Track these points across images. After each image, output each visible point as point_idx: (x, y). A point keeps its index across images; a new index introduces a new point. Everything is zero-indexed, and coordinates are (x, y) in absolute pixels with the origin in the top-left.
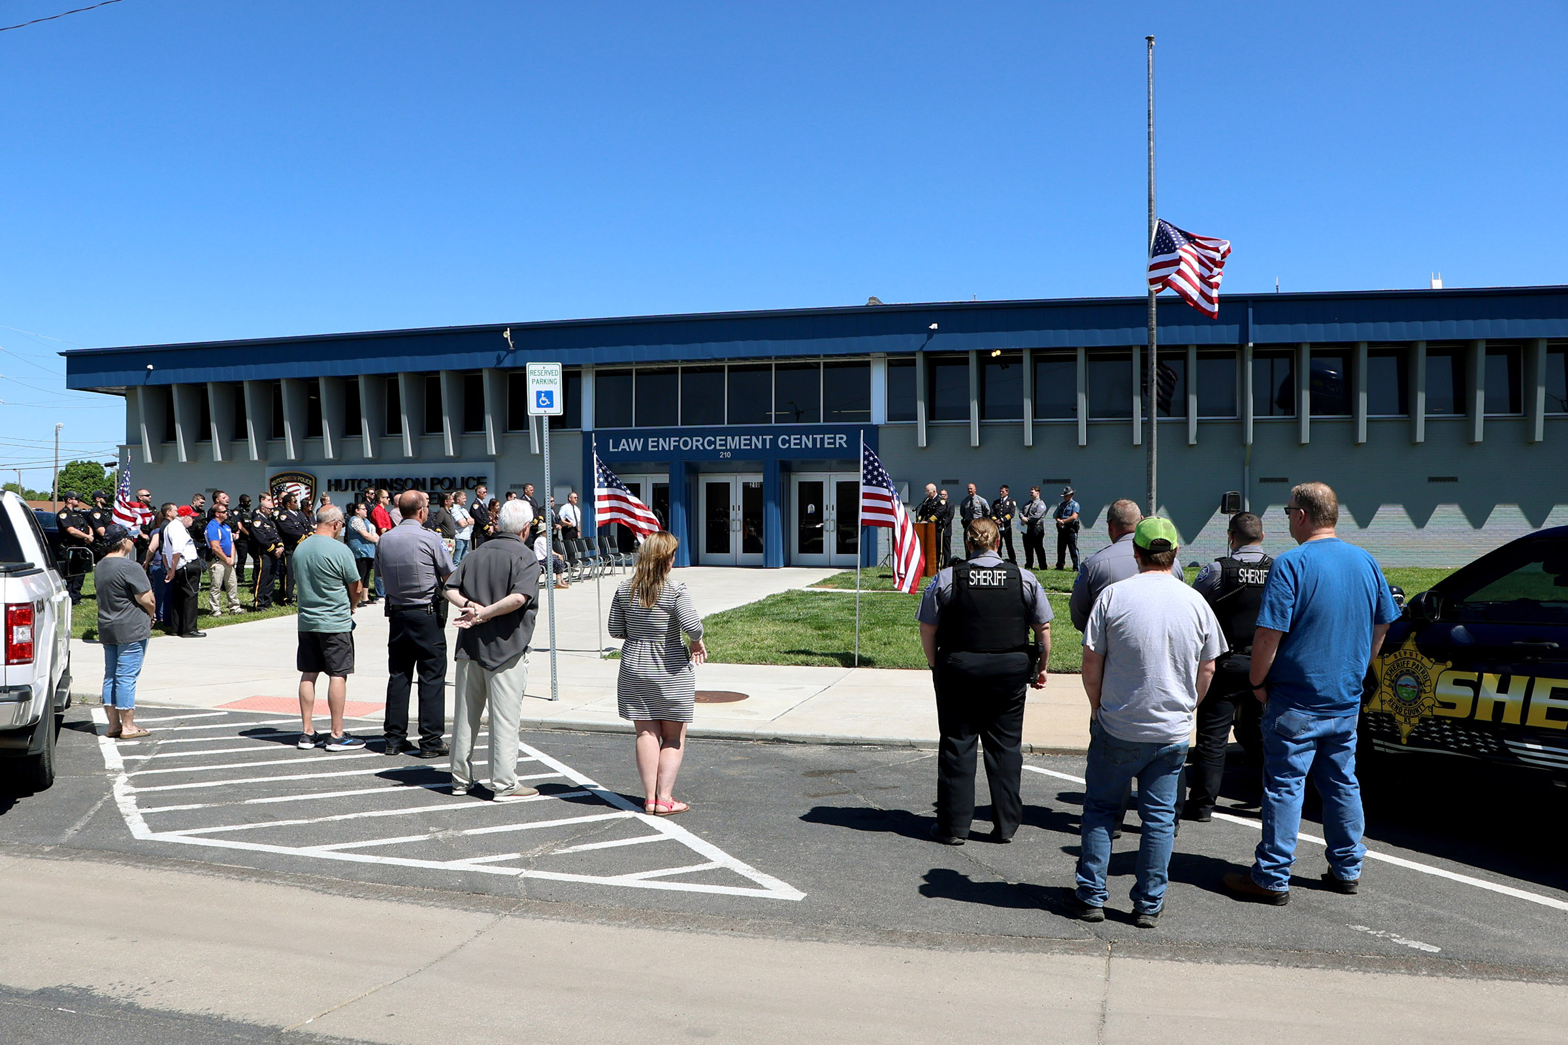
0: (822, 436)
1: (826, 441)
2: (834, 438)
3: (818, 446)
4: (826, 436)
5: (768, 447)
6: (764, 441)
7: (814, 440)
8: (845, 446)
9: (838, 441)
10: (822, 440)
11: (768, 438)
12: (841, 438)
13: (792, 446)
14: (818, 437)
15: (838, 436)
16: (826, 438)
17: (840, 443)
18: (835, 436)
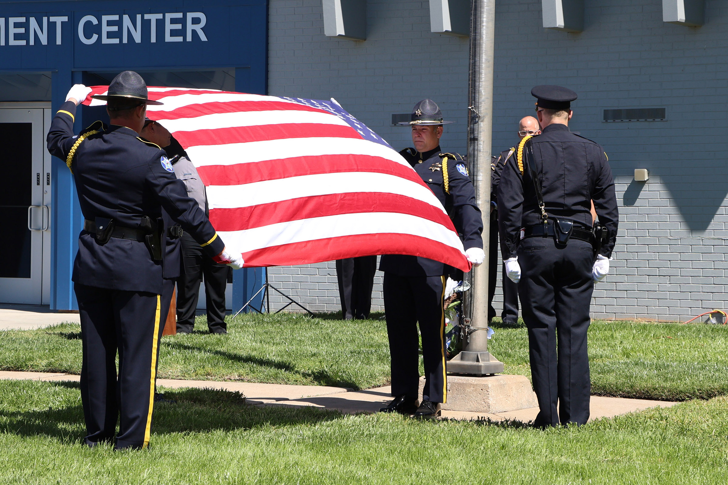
0: (160, 16)
1: (169, 27)
2: (183, 21)
3: (153, 40)
4: (169, 16)
5: (59, 42)
6: (52, 26)
7: (146, 24)
8: (203, 38)
9: (190, 27)
10: (161, 24)
11: (59, 20)
12: (196, 21)
13: (105, 40)
14: (153, 17)
15: (190, 16)
16: (168, 21)
17: (194, 32)
18: (185, 16)
